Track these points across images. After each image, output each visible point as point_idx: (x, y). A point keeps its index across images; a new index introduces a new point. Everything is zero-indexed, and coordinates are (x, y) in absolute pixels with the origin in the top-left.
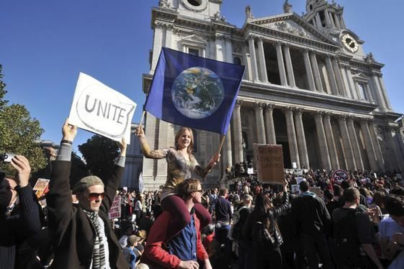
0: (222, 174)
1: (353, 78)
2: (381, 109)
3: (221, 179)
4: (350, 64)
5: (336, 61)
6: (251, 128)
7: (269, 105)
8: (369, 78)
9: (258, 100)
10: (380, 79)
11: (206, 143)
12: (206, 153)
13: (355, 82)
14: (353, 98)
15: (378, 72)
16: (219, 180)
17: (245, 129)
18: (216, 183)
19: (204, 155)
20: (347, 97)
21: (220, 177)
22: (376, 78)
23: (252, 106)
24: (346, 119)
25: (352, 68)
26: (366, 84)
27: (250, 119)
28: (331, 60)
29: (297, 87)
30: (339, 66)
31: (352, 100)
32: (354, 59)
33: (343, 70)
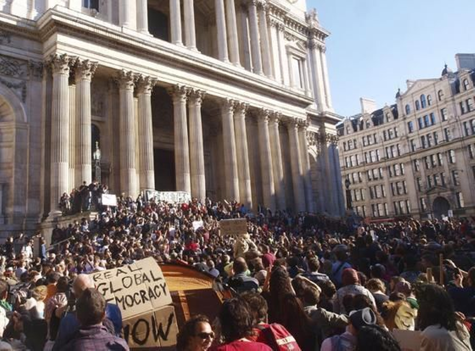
0: (47, 209)
1: (287, 47)
2: (319, 105)
3: (43, 220)
4: (285, 22)
5: (265, 13)
6: (108, 119)
7: (147, 78)
8: (307, 51)
9: (128, 65)
10: (323, 54)
11: (14, 143)
12: (13, 165)
13: (288, 53)
14: (283, 82)
15: (321, 44)
16: (40, 222)
17: (98, 122)
18: (33, 227)
19: (10, 168)
20: (275, 81)
21: (41, 215)
22: (317, 52)
23: (115, 75)
24: (269, 117)
25: (286, 30)
26: (303, 60)
27: (109, 101)
28: (258, 9)
29: (199, 50)
30: (268, 22)
31: (281, 86)
32: (291, 15)
33: (273, 30)
